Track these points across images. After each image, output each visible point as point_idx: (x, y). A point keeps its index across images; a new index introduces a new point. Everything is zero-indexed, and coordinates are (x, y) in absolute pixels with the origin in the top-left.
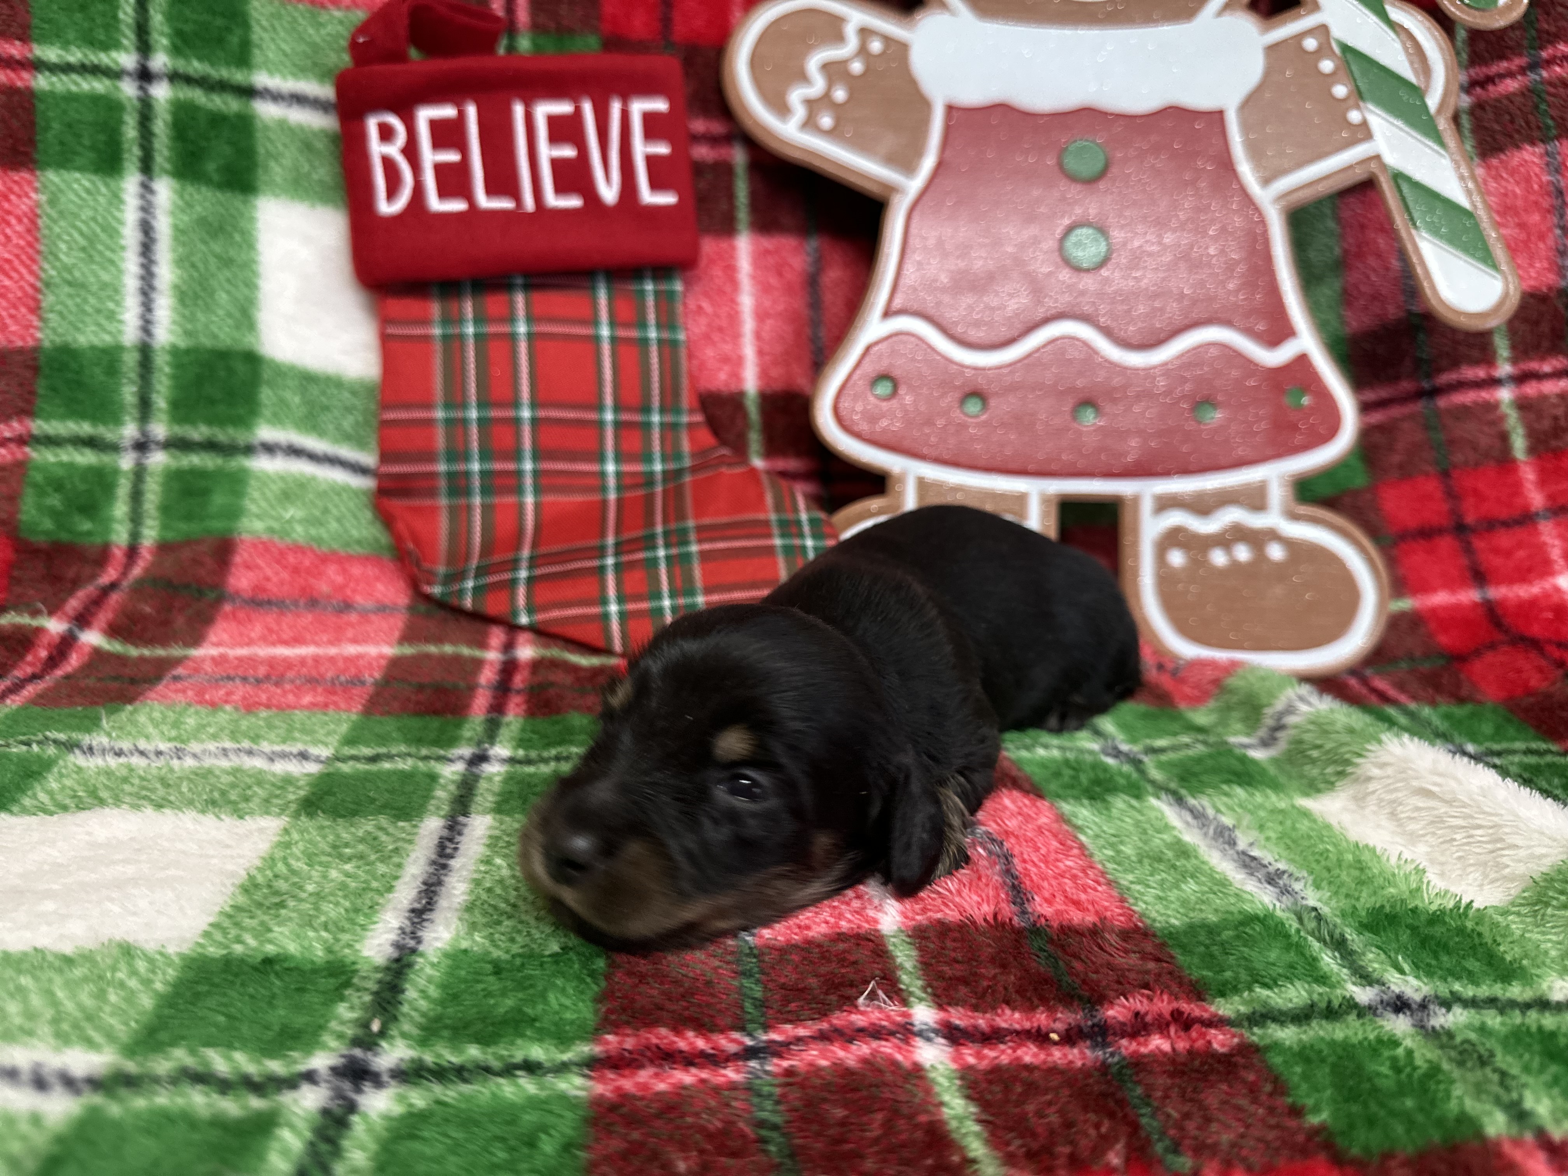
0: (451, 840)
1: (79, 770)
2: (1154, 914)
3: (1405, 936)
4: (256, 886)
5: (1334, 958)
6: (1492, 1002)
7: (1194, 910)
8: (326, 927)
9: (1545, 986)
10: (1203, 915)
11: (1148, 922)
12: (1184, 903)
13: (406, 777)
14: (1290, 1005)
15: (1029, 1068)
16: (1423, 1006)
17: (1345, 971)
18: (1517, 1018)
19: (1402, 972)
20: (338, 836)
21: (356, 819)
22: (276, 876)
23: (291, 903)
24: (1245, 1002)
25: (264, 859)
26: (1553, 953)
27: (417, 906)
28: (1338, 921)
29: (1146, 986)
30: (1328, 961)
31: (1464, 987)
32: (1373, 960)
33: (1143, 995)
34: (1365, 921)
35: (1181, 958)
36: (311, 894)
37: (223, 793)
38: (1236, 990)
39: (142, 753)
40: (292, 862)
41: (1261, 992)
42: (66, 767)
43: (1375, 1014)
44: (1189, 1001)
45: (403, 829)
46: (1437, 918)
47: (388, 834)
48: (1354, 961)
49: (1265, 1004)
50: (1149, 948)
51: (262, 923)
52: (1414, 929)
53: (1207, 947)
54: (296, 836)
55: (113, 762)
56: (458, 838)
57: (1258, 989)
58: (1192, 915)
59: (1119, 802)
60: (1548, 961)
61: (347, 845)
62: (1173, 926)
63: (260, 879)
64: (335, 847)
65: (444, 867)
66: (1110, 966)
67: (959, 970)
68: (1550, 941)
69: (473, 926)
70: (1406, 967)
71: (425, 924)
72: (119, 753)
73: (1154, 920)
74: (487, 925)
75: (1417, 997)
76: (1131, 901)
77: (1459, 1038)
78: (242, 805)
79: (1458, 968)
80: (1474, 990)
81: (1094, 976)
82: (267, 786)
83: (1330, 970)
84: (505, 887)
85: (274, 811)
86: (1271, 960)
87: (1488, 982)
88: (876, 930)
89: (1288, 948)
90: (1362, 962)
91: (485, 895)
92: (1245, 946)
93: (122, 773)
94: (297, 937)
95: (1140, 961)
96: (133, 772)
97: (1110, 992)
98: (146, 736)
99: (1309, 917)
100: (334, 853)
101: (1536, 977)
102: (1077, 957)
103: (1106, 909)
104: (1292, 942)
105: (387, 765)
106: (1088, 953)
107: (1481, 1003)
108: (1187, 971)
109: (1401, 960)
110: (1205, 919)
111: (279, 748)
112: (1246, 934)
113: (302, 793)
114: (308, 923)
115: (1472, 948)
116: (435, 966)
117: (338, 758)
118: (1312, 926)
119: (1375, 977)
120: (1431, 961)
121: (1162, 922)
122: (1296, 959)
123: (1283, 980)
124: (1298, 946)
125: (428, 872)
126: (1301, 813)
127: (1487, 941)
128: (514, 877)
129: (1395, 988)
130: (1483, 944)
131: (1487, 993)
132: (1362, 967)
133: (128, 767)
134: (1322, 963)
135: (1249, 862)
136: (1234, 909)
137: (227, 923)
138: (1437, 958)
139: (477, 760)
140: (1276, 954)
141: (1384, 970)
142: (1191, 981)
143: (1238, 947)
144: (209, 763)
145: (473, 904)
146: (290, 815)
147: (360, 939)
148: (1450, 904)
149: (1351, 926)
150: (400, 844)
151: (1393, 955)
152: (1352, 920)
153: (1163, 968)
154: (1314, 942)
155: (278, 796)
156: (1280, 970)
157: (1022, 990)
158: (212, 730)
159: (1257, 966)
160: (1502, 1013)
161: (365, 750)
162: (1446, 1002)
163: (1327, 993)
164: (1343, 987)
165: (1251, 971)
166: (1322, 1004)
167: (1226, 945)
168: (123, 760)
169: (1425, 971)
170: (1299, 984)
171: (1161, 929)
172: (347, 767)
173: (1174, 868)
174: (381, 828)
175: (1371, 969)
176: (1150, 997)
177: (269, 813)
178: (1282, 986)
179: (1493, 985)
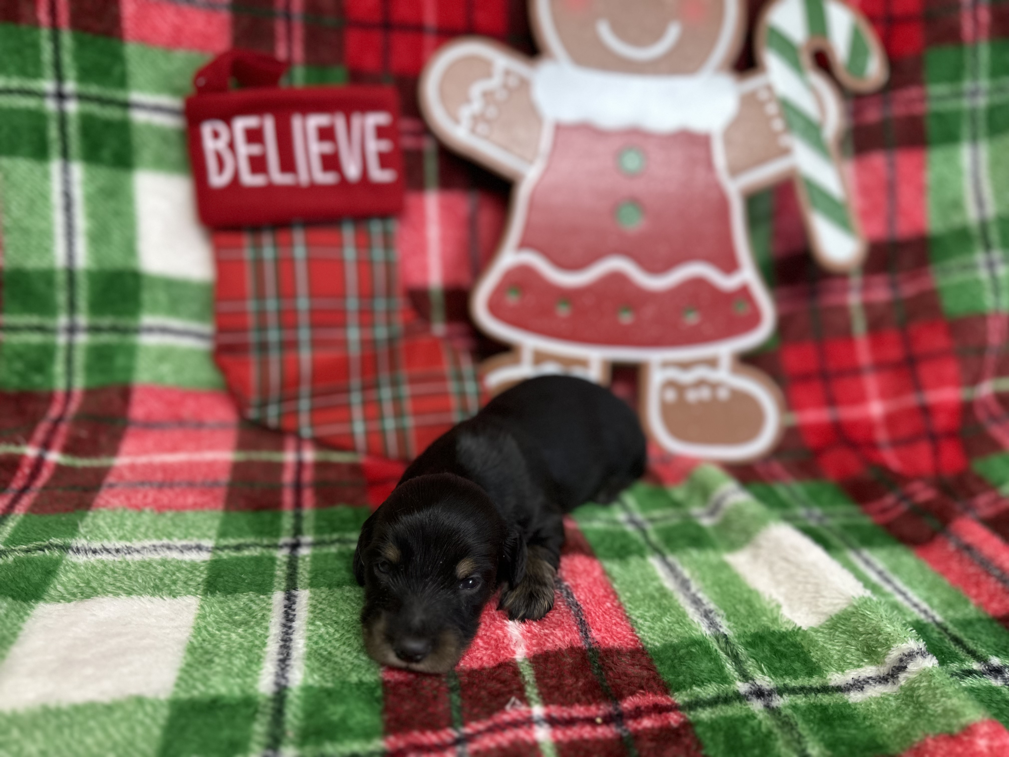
0: (290, 608)
1: (75, 566)
2: (648, 639)
3: (767, 651)
4: (195, 648)
5: (732, 665)
6: (802, 689)
7: (667, 635)
8: (238, 676)
9: (828, 677)
10: (671, 639)
11: (644, 644)
12: (663, 629)
13: (258, 560)
14: (708, 697)
15: (586, 741)
16: (770, 693)
17: (736, 673)
18: (813, 699)
19: (763, 672)
20: (229, 607)
21: (237, 595)
22: (204, 640)
23: (217, 660)
24: (687, 695)
25: (194, 627)
26: (836, 657)
27: (281, 657)
28: (736, 641)
29: (642, 688)
30: (730, 667)
31: (791, 681)
32: (750, 666)
33: (640, 693)
34: (749, 640)
35: (660, 669)
36: (225, 652)
37: (161, 579)
38: (684, 688)
39: (108, 551)
40: (210, 629)
41: (696, 689)
42: (68, 565)
43: (748, 700)
44: (662, 696)
45: (263, 600)
46: (783, 636)
47: (256, 604)
48: (741, 667)
49: (697, 697)
50: (644, 662)
51: (205, 676)
52: (772, 645)
53: (672, 661)
54: (207, 609)
55: (93, 558)
56: (294, 607)
57: (695, 688)
58: (666, 638)
59: (634, 561)
60: (833, 662)
61: (236, 614)
62: (656, 647)
63: (196, 644)
64: (230, 616)
65: (290, 627)
66: (626, 675)
67: (553, 682)
68: (835, 649)
69: (312, 671)
70: (765, 670)
71: (288, 668)
72: (95, 552)
73: (648, 643)
74: (319, 669)
75: (768, 688)
76: (637, 630)
77: (783, 713)
78: (173, 587)
79: (790, 668)
80: (795, 683)
81: (618, 681)
82: (183, 571)
83: (730, 673)
84: (324, 640)
85: (191, 591)
86: (702, 669)
87: (802, 676)
88: (514, 659)
89: (711, 660)
90: (745, 667)
91: (315, 647)
92: (690, 660)
93: (100, 566)
94: (225, 683)
95: (640, 670)
96: (106, 565)
97: (625, 692)
98: (107, 537)
99: (722, 640)
100: (230, 621)
101: (825, 672)
102: (611, 669)
103: (625, 637)
104: (713, 657)
105: (246, 553)
106: (616, 666)
107: (797, 690)
108: (662, 676)
109: (763, 665)
110: (672, 642)
111: (184, 542)
112: (691, 651)
113: (204, 576)
114: (228, 673)
115: (798, 655)
116: (298, 697)
117: (217, 548)
118: (723, 645)
119: (750, 676)
120: (777, 665)
121: (651, 644)
122: (714, 667)
123: (707, 681)
124: (715, 659)
125: (283, 632)
126: (725, 566)
127: (806, 650)
128: (328, 633)
129: (758, 683)
130: (803, 652)
131: (800, 684)
132: (745, 670)
133: (102, 562)
134: (726, 669)
135: (696, 602)
136: (687, 635)
137: (186, 676)
138: (780, 662)
139: (295, 546)
140: (705, 665)
141: (755, 672)
142: (663, 682)
143: (686, 660)
144: (148, 556)
145: (310, 653)
146: (201, 594)
147: (256, 681)
148: (790, 628)
149: (742, 644)
150: (264, 612)
151: (759, 663)
152: (742, 640)
153: (650, 675)
154: (723, 655)
155: (191, 580)
156: (706, 675)
157: (584, 693)
158: (143, 529)
159: (695, 673)
160: (806, 696)
161: (232, 541)
162: (781, 691)
163: (726, 688)
164: (734, 683)
165: (692, 676)
166: (723, 695)
167: (681, 659)
168: (98, 557)
169: (774, 672)
170: (714, 684)
171: (651, 649)
172: (224, 555)
173: (660, 606)
174: (252, 601)
175: (749, 671)
176: (643, 694)
177: (189, 593)
178: (706, 685)
179: (804, 678)
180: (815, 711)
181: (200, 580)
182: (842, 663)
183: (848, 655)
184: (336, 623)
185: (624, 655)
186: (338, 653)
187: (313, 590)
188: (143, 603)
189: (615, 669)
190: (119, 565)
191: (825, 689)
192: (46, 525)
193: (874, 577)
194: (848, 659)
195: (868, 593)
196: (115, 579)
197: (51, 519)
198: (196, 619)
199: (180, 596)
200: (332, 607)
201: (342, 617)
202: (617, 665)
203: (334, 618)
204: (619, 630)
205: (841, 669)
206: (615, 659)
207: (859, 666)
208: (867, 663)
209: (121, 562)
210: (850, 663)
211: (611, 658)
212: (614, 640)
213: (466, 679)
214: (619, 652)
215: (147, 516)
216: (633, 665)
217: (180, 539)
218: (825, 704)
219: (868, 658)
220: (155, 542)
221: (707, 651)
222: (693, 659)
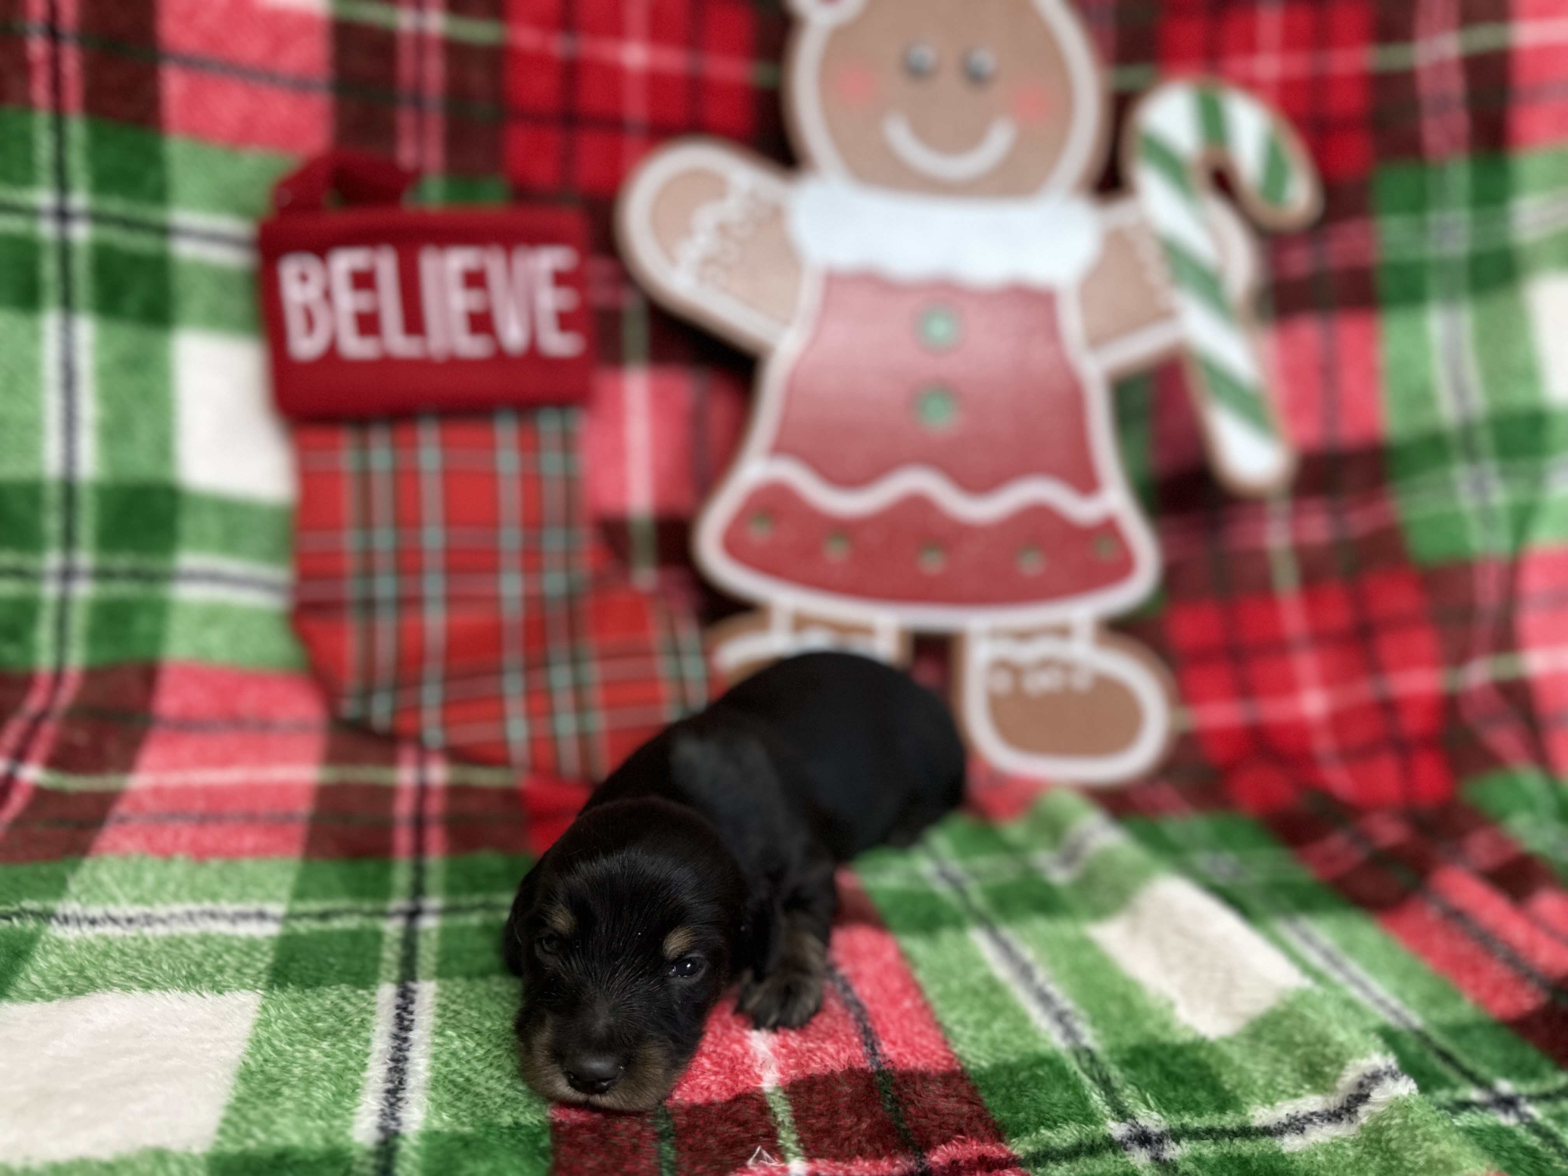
0: (405, 1009)
1: (61, 944)
2: (969, 1057)
3: (1154, 1073)
4: (252, 1073)
5: (1100, 1095)
6: (1210, 1133)
7: (999, 1050)
8: (321, 1117)
9: (1250, 1114)
10: (1005, 1056)
11: (964, 1064)
12: (992, 1042)
13: (354, 936)
14: (1065, 1145)
16: (1160, 1139)
17: (1107, 1108)
18: (1225, 1147)
19: (1149, 1107)
20: (309, 1009)
21: (321, 989)
22: (266, 1060)
23: (286, 1091)
24: (1032, 1143)
25: (250, 1040)
26: (1261, 1082)
27: (390, 1086)
28: (1106, 1058)
29: (961, 1132)
30: (1097, 1099)
31: (1192, 1119)
32: (1129, 1097)
33: (958, 1140)
34: (1127, 1056)
35: (989, 1102)
36: (300, 1079)
37: (199, 965)
38: (1027, 1131)
39: (114, 921)
40: (276, 1042)
41: (1045, 1133)
42: (49, 942)
43: (1126, 1149)
44: (992, 1144)
45: (362, 998)
46: (1179, 1051)
47: (351, 1003)
48: (1115, 1098)
49: (1047, 1145)
50: (965, 1093)
51: (266, 1116)
52: (1161, 1064)
53: (1008, 1090)
54: (273, 1012)
55: (89, 933)
56: (411, 1007)
57: (1043, 1131)
58: (999, 1055)
59: (947, 937)
60: (1256, 1090)
61: (319, 1019)
62: (982, 1068)
63: (253, 1066)
64: (309, 1022)
65: (405, 1040)
66: (935, 1111)
67: (821, 1123)
68: (1259, 1070)
69: (440, 1107)
70: (1152, 1103)
71: (400, 1104)
72: (93, 922)
73: (969, 1062)
74: (451, 1105)
75: (1157, 1130)
76: (952, 1042)
77: (1181, 1170)
78: (218, 978)
79: (1190, 1099)
80: (1198, 1122)
81: (923, 1121)
82: (235, 953)
83: (1097, 1108)
84: (459, 1060)
85: (248, 984)
86: (1053, 1101)
87: (1209, 1112)
88: (760, 1089)
89: (1067, 1088)
90: (1121, 1099)
91: (444, 1070)
92: (1036, 1087)
93: (101, 945)
94: (298, 1127)
95: (957, 1105)
96: (110, 943)
97: (934, 1138)
98: (114, 900)
99: (1085, 1057)
100: (310, 1030)
101: (1244, 1105)
102: (912, 1102)
103: (933, 1053)
104: (1071, 1083)
105: (337, 924)
106: (920, 1098)
107: (1202, 1134)
108: (992, 1113)
109: (1148, 1096)
110: (1007, 1060)
111: (239, 907)
112: (1037, 1075)
113: (269, 960)
114: (304, 1112)
115: (1202, 1079)
116: (416, 1149)
117: (292, 916)
118: (1086, 1065)
119: (1129, 1112)
120: (1171, 1095)
121: (974, 1064)
122: (1072, 1098)
123: (1061, 1120)
124: (1074, 1087)
125: (393, 1048)
126: (1086, 944)
127: (1214, 1071)
128: (465, 1048)
129: (1142, 1122)
130: (1210, 1075)
131: (1207, 1123)
132: (1120, 1103)
133: (105, 938)
134: (1091, 1101)
135: (1044, 999)
136: (1029, 1050)
137: (236, 1118)
138: (1175, 1090)
139: (413, 914)
140: (1058, 1095)
141: (1136, 1106)
142: (994, 1123)
143: (1030, 1088)
144: (178, 929)
145: (436, 1080)
146: (263, 987)
147: (349, 1124)
148: (1189, 1037)
149: (1116, 1063)
150: (364, 1016)
151: (1143, 1091)
152: (1117, 1057)
153: (973, 1111)
154: (1087, 1081)
155: (248, 966)
156: (1060, 1111)
157: (871, 1140)
158: (171, 887)
159: (1044, 1107)
160: (1216, 1142)
161: (315, 906)
162: (1177, 1135)
163: (1092, 1131)
164: (1105, 1123)
165: (1039, 1112)
166: (1088, 1142)
167: (1021, 1087)
168: (99, 930)
169: (1166, 1105)
170: (1073, 1124)
171: (974, 1072)
172: (302, 927)
173: (987, 1005)
174: (345, 998)
175: (1126, 1104)
176: (963, 1142)
177: (244, 986)
178: (1060, 1127)
179: (1212, 1115)
180: (1230, 1166)
181: (261, 966)
182: (1270, 1092)
183: (1280, 1079)
184: (478, 1032)
185: (933, 1081)
186: (481, 1079)
187: (442, 981)
188: (170, 1002)
189: (919, 1102)
190: (131, 942)
191: (1246, 1132)
192: (16, 880)
193: (1316, 959)
194: (1279, 1084)
195: (1307, 983)
196: (125, 965)
197: (24, 870)
198: (255, 1027)
199: (230, 991)
200: (471, 1009)
201: (488, 1024)
202: (921, 1096)
203: (476, 1026)
204: (925, 1042)
205: (1269, 1101)
206: (918, 1087)
207: (1296, 1096)
208: (1309, 1091)
209: (135, 939)
210: (1283, 1092)
211: (913, 1086)
212: (918, 1059)
213: (683, 1120)
214: (924, 1076)
215: (180, 866)
216: (947, 1096)
217: (231, 901)
218: (1245, 1155)
219: (1310, 1083)
220: (192, 907)
221: (1061, 1074)
222: (1040, 1086)
